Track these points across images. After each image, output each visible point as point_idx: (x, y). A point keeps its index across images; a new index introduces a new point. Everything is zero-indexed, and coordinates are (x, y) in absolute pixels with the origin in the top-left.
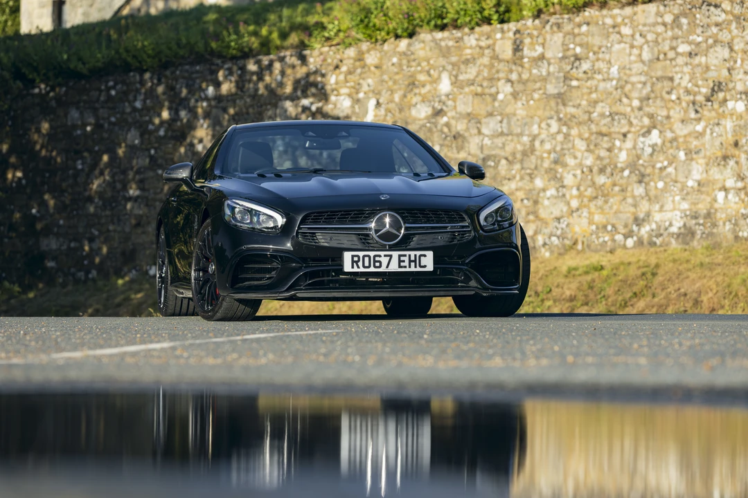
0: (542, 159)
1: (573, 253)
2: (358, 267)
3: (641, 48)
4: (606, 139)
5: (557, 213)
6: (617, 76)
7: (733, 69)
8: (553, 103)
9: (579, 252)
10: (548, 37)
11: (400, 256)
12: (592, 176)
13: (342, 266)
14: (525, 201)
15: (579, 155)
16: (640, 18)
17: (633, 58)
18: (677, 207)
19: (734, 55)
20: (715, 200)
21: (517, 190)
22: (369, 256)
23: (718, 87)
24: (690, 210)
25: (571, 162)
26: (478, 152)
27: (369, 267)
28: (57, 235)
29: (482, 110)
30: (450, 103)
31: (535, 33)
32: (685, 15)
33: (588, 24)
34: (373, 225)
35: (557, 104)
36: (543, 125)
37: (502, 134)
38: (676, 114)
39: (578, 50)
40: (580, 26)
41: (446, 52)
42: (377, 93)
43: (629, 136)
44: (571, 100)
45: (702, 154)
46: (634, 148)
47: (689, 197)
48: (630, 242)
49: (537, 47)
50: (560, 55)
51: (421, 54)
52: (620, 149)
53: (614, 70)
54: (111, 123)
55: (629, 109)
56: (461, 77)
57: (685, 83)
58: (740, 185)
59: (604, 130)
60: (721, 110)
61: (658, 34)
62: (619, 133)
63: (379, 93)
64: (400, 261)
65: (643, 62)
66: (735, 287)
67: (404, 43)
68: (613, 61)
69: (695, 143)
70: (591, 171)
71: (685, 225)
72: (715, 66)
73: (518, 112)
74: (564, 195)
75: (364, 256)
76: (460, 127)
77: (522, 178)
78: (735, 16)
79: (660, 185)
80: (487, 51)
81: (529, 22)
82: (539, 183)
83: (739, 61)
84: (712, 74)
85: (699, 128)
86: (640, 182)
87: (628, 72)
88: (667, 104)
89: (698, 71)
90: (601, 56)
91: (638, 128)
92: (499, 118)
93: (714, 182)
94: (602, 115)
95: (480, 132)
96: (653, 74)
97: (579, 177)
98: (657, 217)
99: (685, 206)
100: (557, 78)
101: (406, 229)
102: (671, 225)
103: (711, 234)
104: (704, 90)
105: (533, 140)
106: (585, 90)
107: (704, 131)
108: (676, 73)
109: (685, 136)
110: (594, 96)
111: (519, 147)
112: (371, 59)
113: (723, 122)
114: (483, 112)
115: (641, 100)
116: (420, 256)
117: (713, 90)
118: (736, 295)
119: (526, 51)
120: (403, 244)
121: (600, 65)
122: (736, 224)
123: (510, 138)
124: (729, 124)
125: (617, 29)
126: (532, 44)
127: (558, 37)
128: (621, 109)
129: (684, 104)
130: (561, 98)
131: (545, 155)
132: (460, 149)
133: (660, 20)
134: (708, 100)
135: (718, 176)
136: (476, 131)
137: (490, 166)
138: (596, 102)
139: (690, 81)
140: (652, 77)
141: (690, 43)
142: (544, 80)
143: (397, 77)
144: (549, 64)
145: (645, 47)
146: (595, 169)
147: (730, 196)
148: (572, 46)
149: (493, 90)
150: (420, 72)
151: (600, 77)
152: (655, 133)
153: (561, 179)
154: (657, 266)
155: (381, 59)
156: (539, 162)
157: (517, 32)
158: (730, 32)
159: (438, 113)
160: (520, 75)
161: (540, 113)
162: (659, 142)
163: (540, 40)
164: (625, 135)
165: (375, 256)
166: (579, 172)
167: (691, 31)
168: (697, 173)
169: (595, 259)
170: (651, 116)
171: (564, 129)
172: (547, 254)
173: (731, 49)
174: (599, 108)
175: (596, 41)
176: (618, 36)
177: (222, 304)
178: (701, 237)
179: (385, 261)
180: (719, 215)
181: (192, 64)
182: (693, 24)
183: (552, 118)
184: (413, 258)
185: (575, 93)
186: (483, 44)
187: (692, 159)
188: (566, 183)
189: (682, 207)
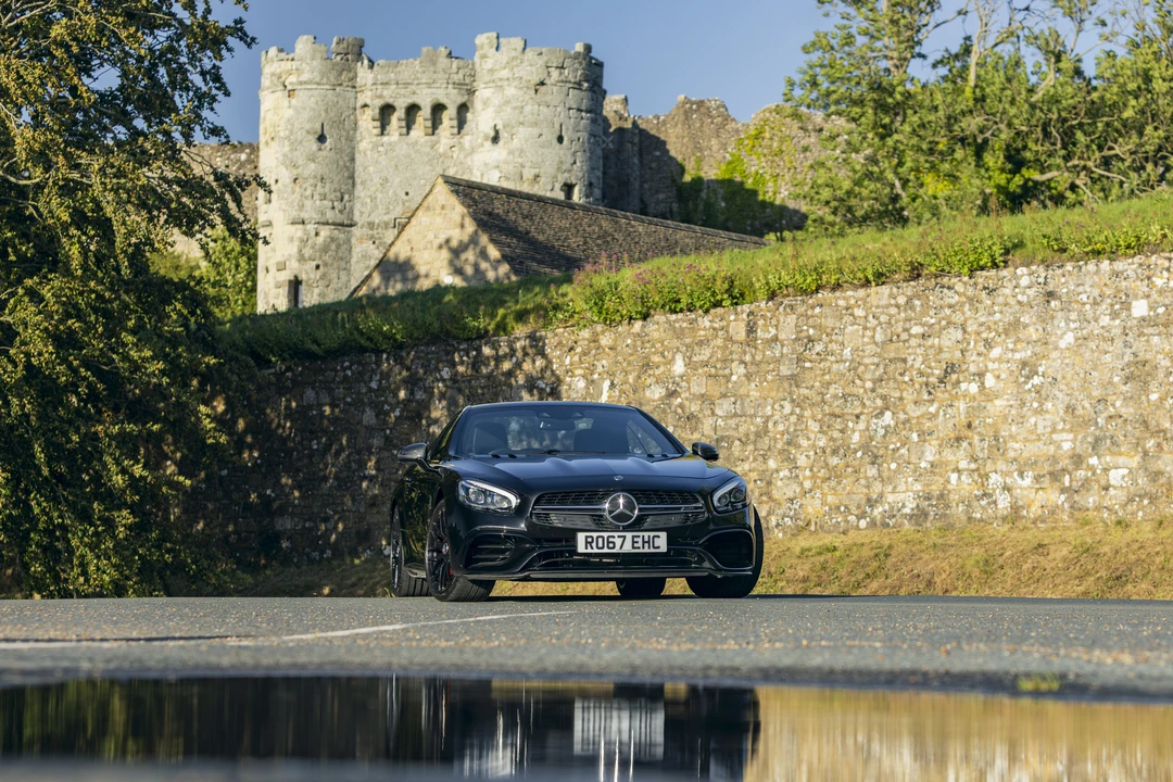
0: (776, 440)
1: (806, 534)
2: (592, 548)
3: (874, 329)
4: (839, 420)
5: (791, 495)
6: (850, 358)
7: (967, 351)
8: (786, 385)
9: (812, 533)
10: (782, 319)
11: (633, 537)
12: (825, 457)
13: (576, 547)
14: (759, 482)
15: (812, 436)
16: (873, 300)
17: (866, 340)
18: (910, 487)
19: (967, 337)
20: (948, 481)
21: (750, 471)
22: (603, 537)
23: (951, 369)
24: (923, 491)
25: (804, 443)
26: (712, 433)
27: (603, 548)
28: (292, 515)
29: (714, 390)
30: (684, 384)
31: (769, 314)
32: (918, 297)
33: (822, 306)
34: (607, 506)
35: (791, 385)
36: (776, 407)
37: (736, 415)
38: (909, 396)
39: (811, 331)
40: (813, 308)
41: (679, 334)
42: (612, 375)
43: (862, 417)
44: (804, 382)
45: (935, 436)
46: (867, 429)
47: (922, 478)
48: (863, 524)
49: (770, 329)
50: (794, 337)
51: (656, 335)
52: (853, 431)
53: (847, 352)
54: (346, 403)
55: (862, 391)
56: (695, 359)
57: (917, 365)
58: (973, 466)
59: (837, 411)
60: (954, 392)
61: (891, 316)
62: (852, 414)
63: (614, 374)
64: (634, 542)
65: (876, 344)
66: (968, 568)
67: (638, 325)
68: (846, 343)
69: (928, 425)
70: (824, 452)
71: (918, 506)
72: (948, 347)
73: (751, 393)
74: (797, 476)
75: (598, 537)
76: (694, 408)
77: (755, 460)
78: (968, 298)
79: (893, 466)
80: (720, 333)
81: (763, 304)
82: (772, 464)
83: (972, 343)
84: (945, 356)
85: (932, 409)
86: (873, 463)
87: (861, 353)
88: (900, 386)
89: (931, 354)
90: (834, 337)
91: (871, 409)
92: (733, 399)
93: (947, 463)
94: (835, 397)
95: (713, 413)
96: (886, 356)
97: (812, 458)
98: (890, 498)
99: (917, 487)
100: (790, 360)
101: (640, 510)
102: (904, 506)
103: (945, 515)
104: (937, 372)
105: (767, 421)
106: (818, 372)
107: (938, 412)
108: (909, 354)
109: (918, 418)
110: (827, 377)
111: (753, 428)
112: (606, 340)
113: (956, 404)
114: (717, 394)
115: (874, 383)
116: (654, 537)
117: (946, 371)
118: (970, 576)
119: (759, 333)
120: (637, 525)
121: (833, 346)
122: (969, 506)
123: (743, 419)
124: (962, 405)
125: (850, 311)
126: (765, 325)
127: (792, 319)
128: (855, 391)
129: (917, 386)
130: (794, 379)
131: (778, 436)
132: (694, 430)
133: (893, 302)
134: (941, 382)
135: (951, 458)
136: (709, 412)
137: (723, 447)
138: (829, 384)
139: (923, 363)
140: (885, 359)
141: (923, 325)
142: (778, 361)
143: (631, 358)
144: (782, 346)
145: (878, 328)
146: (828, 450)
147: (963, 478)
148: (805, 328)
149: (727, 371)
150: (654, 353)
151: (833, 358)
152: (888, 414)
153: (794, 460)
154: (890, 547)
155: (615, 341)
156: (772, 442)
157: (751, 313)
158: (963, 314)
159: (672, 394)
160: (753, 357)
161: (773, 394)
162: (892, 423)
163: (774, 322)
164: (858, 417)
165: (608, 537)
166: (812, 453)
167: (924, 313)
168: (930, 454)
169: (827, 540)
170: (884, 398)
171: (798, 410)
172: (780, 535)
173: (965, 331)
174: (832, 390)
175: (830, 323)
176: (851, 318)
177: (455, 584)
178: (934, 518)
179: (618, 542)
180: (952, 497)
181: (427, 345)
182: (926, 306)
183: (785, 400)
184: (646, 539)
185: (808, 375)
186: (716, 325)
187: (925, 441)
188: (798, 464)
189: (915, 489)
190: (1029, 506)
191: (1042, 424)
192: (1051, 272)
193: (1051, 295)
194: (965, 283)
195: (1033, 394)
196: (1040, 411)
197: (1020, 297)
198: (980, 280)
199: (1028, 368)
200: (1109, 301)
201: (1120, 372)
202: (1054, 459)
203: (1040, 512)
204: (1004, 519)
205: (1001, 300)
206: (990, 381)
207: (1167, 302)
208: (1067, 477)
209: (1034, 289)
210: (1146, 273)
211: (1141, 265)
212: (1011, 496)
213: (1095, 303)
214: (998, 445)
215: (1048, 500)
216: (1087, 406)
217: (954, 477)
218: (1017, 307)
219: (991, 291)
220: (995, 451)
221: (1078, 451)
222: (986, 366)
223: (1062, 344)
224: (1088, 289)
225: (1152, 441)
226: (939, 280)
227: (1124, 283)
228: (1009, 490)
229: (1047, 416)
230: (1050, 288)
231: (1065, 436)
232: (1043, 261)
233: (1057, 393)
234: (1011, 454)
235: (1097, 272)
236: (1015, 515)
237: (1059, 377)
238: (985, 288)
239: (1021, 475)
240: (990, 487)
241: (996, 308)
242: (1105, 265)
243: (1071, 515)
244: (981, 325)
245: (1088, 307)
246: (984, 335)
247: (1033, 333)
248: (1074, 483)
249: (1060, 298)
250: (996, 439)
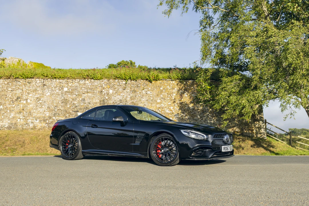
18: (7, 122)
20: (17, 121)
23: (19, 98)
24: (10, 123)
32: (11, 83)
38: (7, 103)
45: (14, 111)
47: (10, 120)
57: (10, 96)
58: (24, 118)
60: (19, 103)
61: (3, 86)
69: (12, 109)
71: (9, 125)
72: (18, 93)
78: (24, 84)
79: (2, 117)
83: (24, 93)
84: (17, 95)
85: (13, 106)
88: (5, 100)
89: (13, 94)
93: (17, 117)
96: (1, 94)
99: (9, 122)
102: (5, 125)
103: (16, 128)
104: (15, 98)
107: (15, 106)
108: (7, 94)
109: (9, 107)
113: (20, 105)
117: (17, 98)
122: (23, 126)
124: (21, 106)
129: (9, 101)
134: (16, 100)
141: (12, 88)
147: (21, 120)
152: (2, 106)
158: (22, 87)
162: (3, 108)
167: (12, 86)
168: (12, 115)
173: (22, 90)
178: (13, 128)
180: (18, 124)
182: (12, 85)
187: (11, 112)
189: (8, 122)
190: (38, 126)
191: (41, 110)
192: (44, 80)
193: (44, 85)
194: (23, 81)
195: (40, 104)
196: (41, 107)
197: (37, 85)
198: (27, 81)
199: (38, 99)
200: (58, 87)
201: (61, 101)
202: (44, 117)
203: (40, 127)
204: (32, 129)
205: (32, 85)
206: (29, 101)
207: (72, 89)
208: (48, 121)
209: (40, 84)
210: (67, 83)
211: (66, 81)
212: (33, 124)
213: (55, 87)
214: (30, 114)
215: (42, 125)
216: (53, 107)
217: (19, 120)
218: (36, 87)
219: (29, 83)
220: (30, 115)
221: (50, 116)
222: (28, 98)
223: (47, 95)
224: (54, 85)
225: (68, 115)
226: (16, 79)
227: (62, 84)
228: (33, 123)
229: (43, 109)
230: (44, 84)
231: (47, 113)
232: (42, 78)
233: (45, 104)
234: (34, 116)
235: (56, 82)
236: (34, 128)
237: (46, 101)
238: (28, 82)
239: (36, 120)
240: (28, 122)
241: (31, 86)
242: (58, 80)
243: (48, 128)
244: (27, 89)
245: (53, 88)
246: (28, 92)
247: (40, 92)
248: (49, 122)
249: (47, 86)
250: (30, 112)
